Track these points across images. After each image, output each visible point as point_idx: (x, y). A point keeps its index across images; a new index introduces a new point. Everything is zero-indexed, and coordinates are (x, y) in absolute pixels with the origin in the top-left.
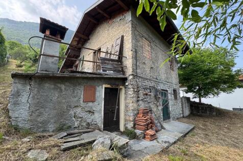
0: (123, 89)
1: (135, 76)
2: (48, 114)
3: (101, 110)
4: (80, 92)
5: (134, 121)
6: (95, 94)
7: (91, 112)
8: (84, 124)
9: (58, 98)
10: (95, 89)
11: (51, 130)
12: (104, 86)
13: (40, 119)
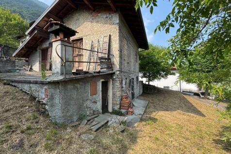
0: (111, 81)
1: (121, 71)
2: (73, 109)
3: (100, 99)
4: (88, 88)
5: (120, 104)
6: (96, 88)
7: (95, 102)
8: (92, 112)
9: (77, 95)
10: (96, 84)
11: (75, 120)
12: (101, 80)
13: (68, 114)
